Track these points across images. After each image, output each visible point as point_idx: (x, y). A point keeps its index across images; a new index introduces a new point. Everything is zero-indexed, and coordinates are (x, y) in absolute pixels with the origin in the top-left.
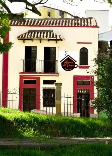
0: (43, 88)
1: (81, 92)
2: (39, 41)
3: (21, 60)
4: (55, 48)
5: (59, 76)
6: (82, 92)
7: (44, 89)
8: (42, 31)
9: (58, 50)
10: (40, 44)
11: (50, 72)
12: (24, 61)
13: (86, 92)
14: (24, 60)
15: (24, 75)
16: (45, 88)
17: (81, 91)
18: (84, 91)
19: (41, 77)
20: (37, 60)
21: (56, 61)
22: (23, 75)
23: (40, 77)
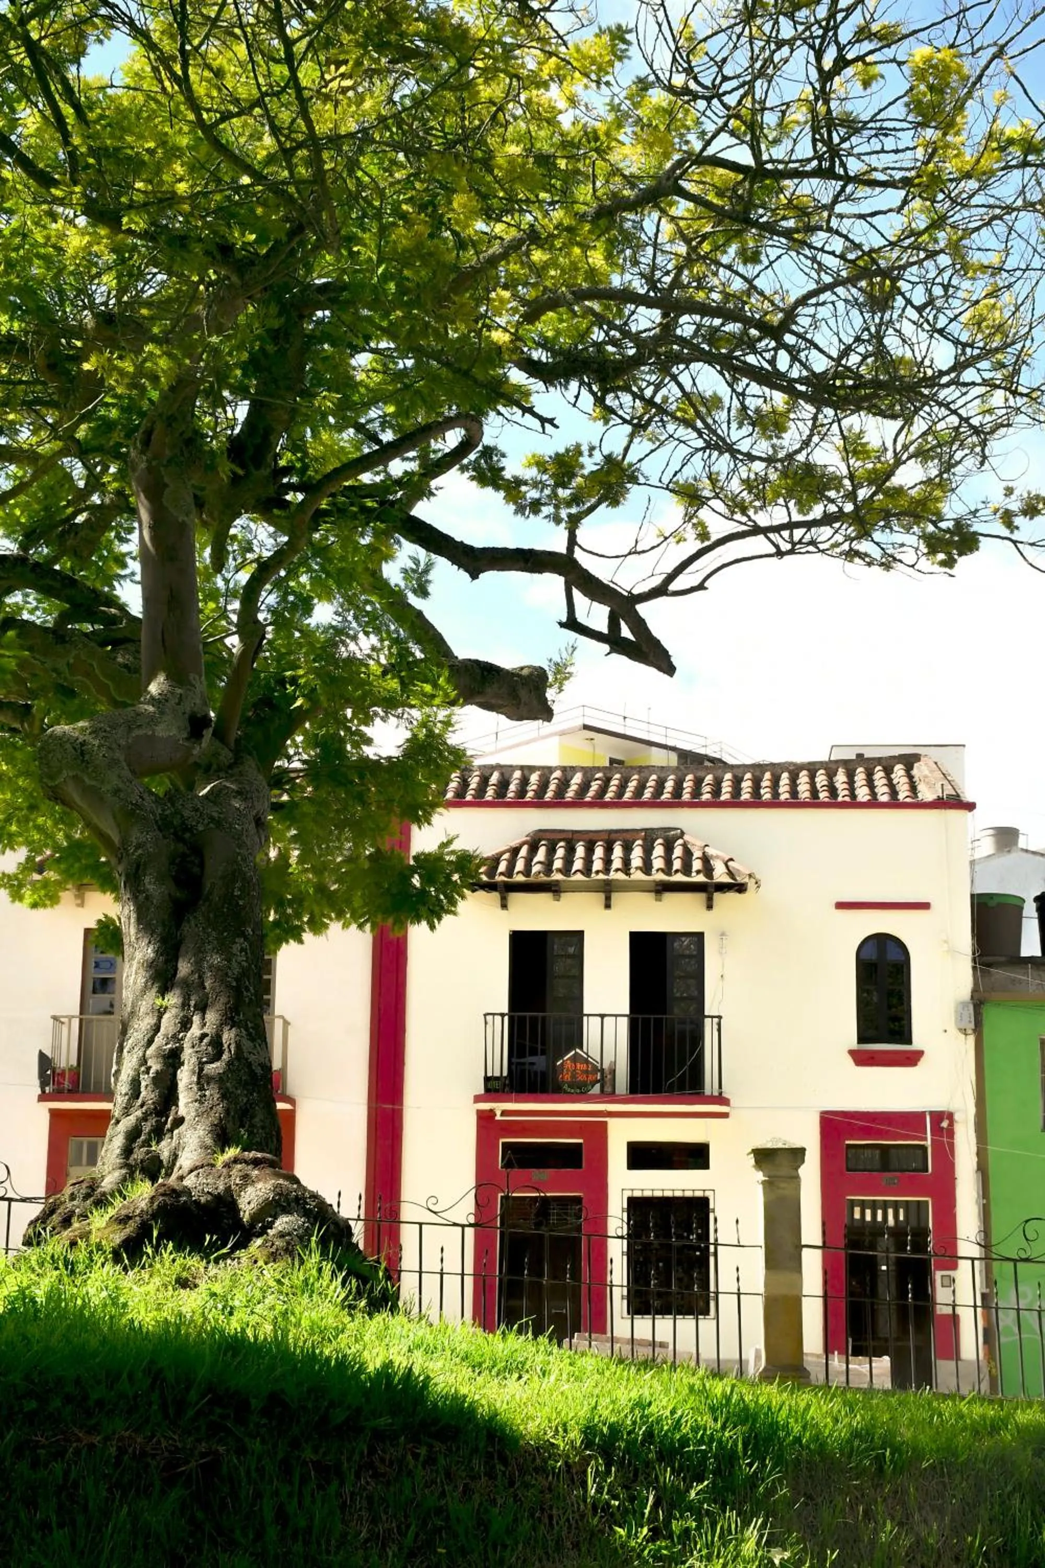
0: (629, 1194)
1: (874, 1215)
2: (602, 896)
3: (485, 1015)
4: (700, 936)
5: (725, 1115)
6: (880, 1218)
7: (631, 1200)
8: (613, 836)
9: (721, 952)
10: (608, 911)
11: (670, 1089)
12: (506, 1018)
13: (901, 1218)
14: (502, 1015)
15: (504, 1113)
16: (637, 1194)
17: (868, 1213)
18: (890, 1212)
19: (613, 1123)
20: (588, 1015)
21: (708, 1022)
22: (498, 1113)
23: (606, 1123)
